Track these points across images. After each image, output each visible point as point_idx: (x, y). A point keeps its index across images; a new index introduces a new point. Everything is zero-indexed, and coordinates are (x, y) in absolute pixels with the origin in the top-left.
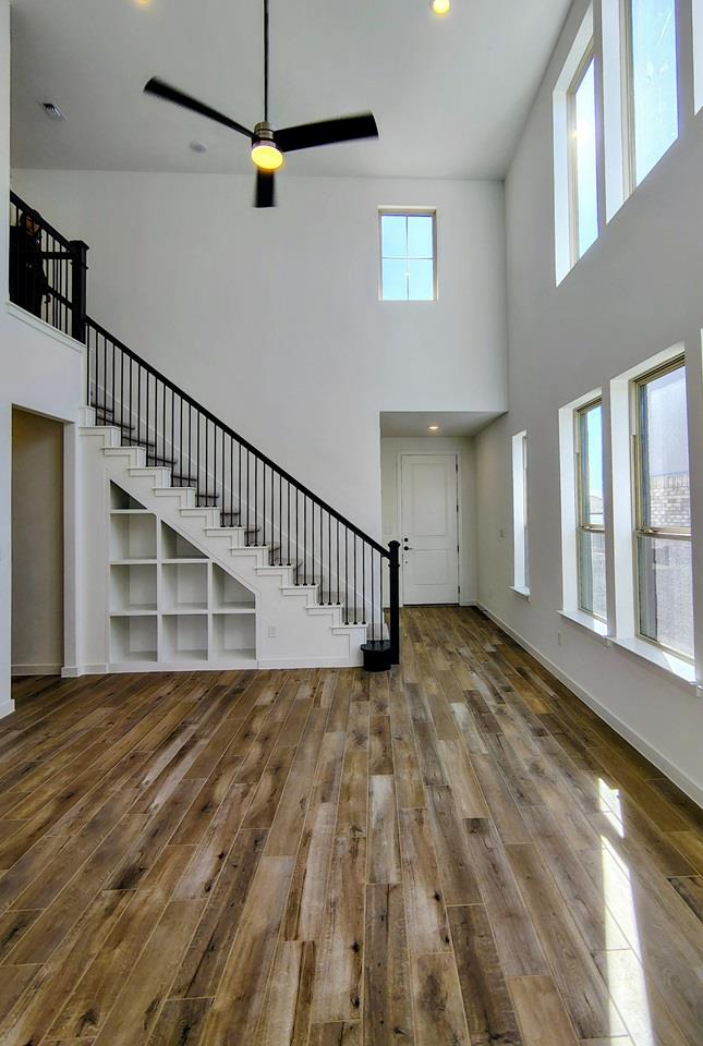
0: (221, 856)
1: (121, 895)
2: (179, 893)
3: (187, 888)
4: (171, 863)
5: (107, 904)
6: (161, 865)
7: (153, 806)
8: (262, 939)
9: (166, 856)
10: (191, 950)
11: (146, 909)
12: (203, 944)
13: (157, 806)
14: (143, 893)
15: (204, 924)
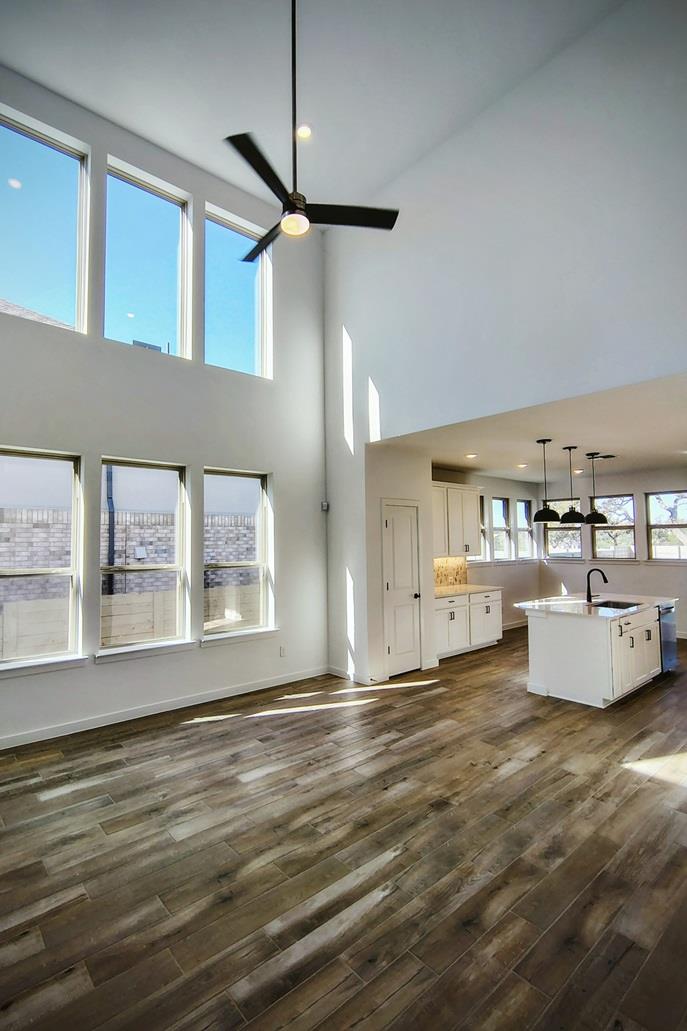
0: (386, 789)
1: (448, 798)
2: (419, 784)
3: (414, 784)
4: (414, 801)
5: (457, 798)
6: (420, 803)
7: (398, 853)
8: (401, 754)
9: (413, 806)
10: (428, 764)
11: (439, 786)
12: (422, 763)
13: (395, 851)
14: (437, 793)
15: (417, 768)
